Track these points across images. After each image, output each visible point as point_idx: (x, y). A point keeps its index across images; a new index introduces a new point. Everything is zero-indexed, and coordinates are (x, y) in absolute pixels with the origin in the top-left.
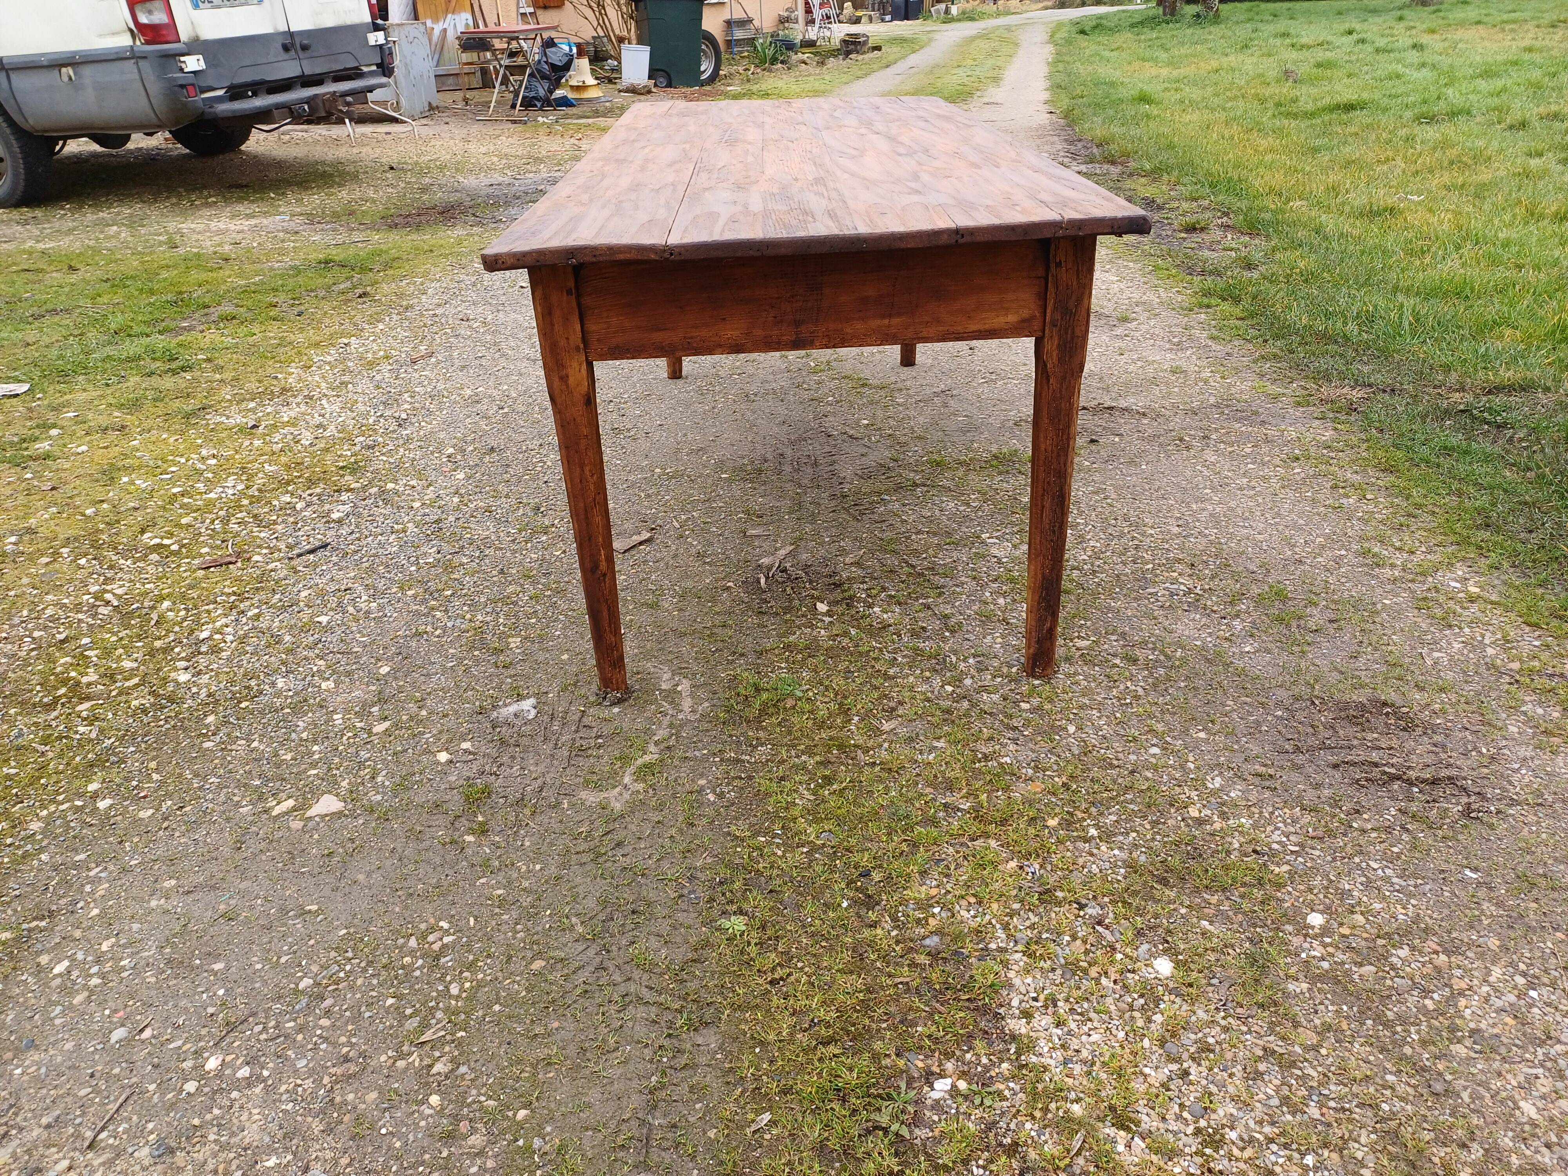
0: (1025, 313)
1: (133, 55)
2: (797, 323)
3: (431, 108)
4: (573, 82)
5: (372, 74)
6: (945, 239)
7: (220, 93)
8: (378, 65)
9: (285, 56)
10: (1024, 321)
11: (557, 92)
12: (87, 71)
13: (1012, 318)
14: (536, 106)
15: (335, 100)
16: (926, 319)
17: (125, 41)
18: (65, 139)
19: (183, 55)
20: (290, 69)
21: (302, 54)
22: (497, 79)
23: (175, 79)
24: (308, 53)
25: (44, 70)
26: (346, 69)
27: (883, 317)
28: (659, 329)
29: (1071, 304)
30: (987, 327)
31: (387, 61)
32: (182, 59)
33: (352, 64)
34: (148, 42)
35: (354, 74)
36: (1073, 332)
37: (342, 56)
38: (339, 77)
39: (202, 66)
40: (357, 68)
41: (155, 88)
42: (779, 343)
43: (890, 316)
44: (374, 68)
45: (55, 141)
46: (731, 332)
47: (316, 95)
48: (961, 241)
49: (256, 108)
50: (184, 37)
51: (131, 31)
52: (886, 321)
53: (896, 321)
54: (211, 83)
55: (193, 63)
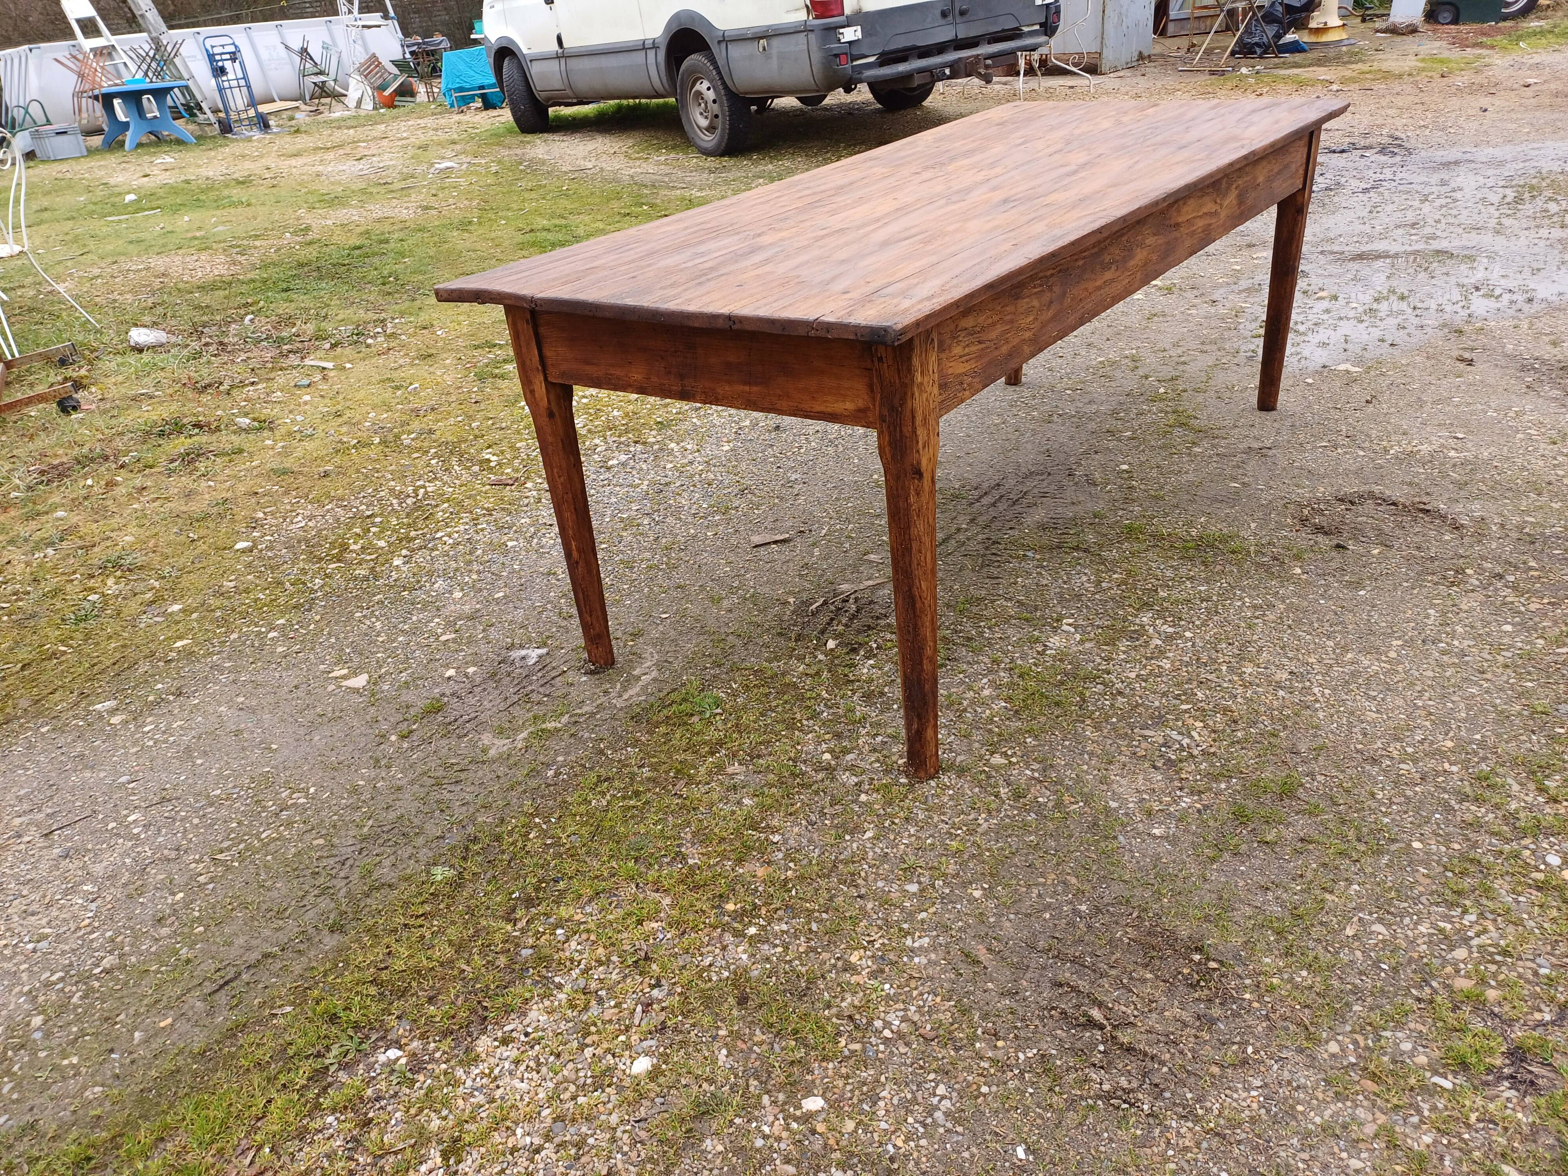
0: (861, 404)
1: (803, 29)
2: (682, 377)
3: (1141, 57)
4: (1313, 25)
5: (1032, 34)
6: (720, 324)
7: (872, 59)
8: (1041, 25)
9: (943, 22)
10: (860, 410)
11: (1288, 36)
12: (775, 42)
13: (849, 406)
14: (1255, 53)
15: (977, 63)
16: (778, 392)
17: (802, 16)
18: (773, 98)
19: (843, 27)
20: (945, 34)
21: (959, 19)
22: (1243, 21)
23: (831, 49)
24: (965, 18)
25: (749, 42)
26: (1003, 31)
27: (745, 383)
28: (587, 363)
29: (896, 402)
30: (829, 410)
31: (1050, 20)
32: (841, 31)
33: (1011, 24)
34: (817, 17)
35: (1014, 34)
36: (901, 431)
37: (1001, 19)
38: (995, 38)
39: (859, 35)
40: (1017, 29)
41: (816, 56)
42: (670, 392)
43: (749, 384)
44: (1037, 27)
45: (767, 99)
46: (637, 375)
47: (960, 58)
48: (735, 327)
49: (898, 73)
50: (848, 10)
51: (807, 6)
52: (747, 388)
53: (755, 389)
54: (864, 51)
55: (850, 34)
